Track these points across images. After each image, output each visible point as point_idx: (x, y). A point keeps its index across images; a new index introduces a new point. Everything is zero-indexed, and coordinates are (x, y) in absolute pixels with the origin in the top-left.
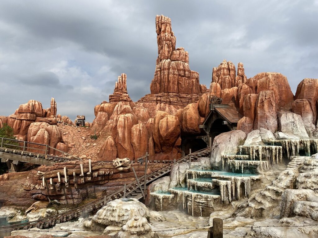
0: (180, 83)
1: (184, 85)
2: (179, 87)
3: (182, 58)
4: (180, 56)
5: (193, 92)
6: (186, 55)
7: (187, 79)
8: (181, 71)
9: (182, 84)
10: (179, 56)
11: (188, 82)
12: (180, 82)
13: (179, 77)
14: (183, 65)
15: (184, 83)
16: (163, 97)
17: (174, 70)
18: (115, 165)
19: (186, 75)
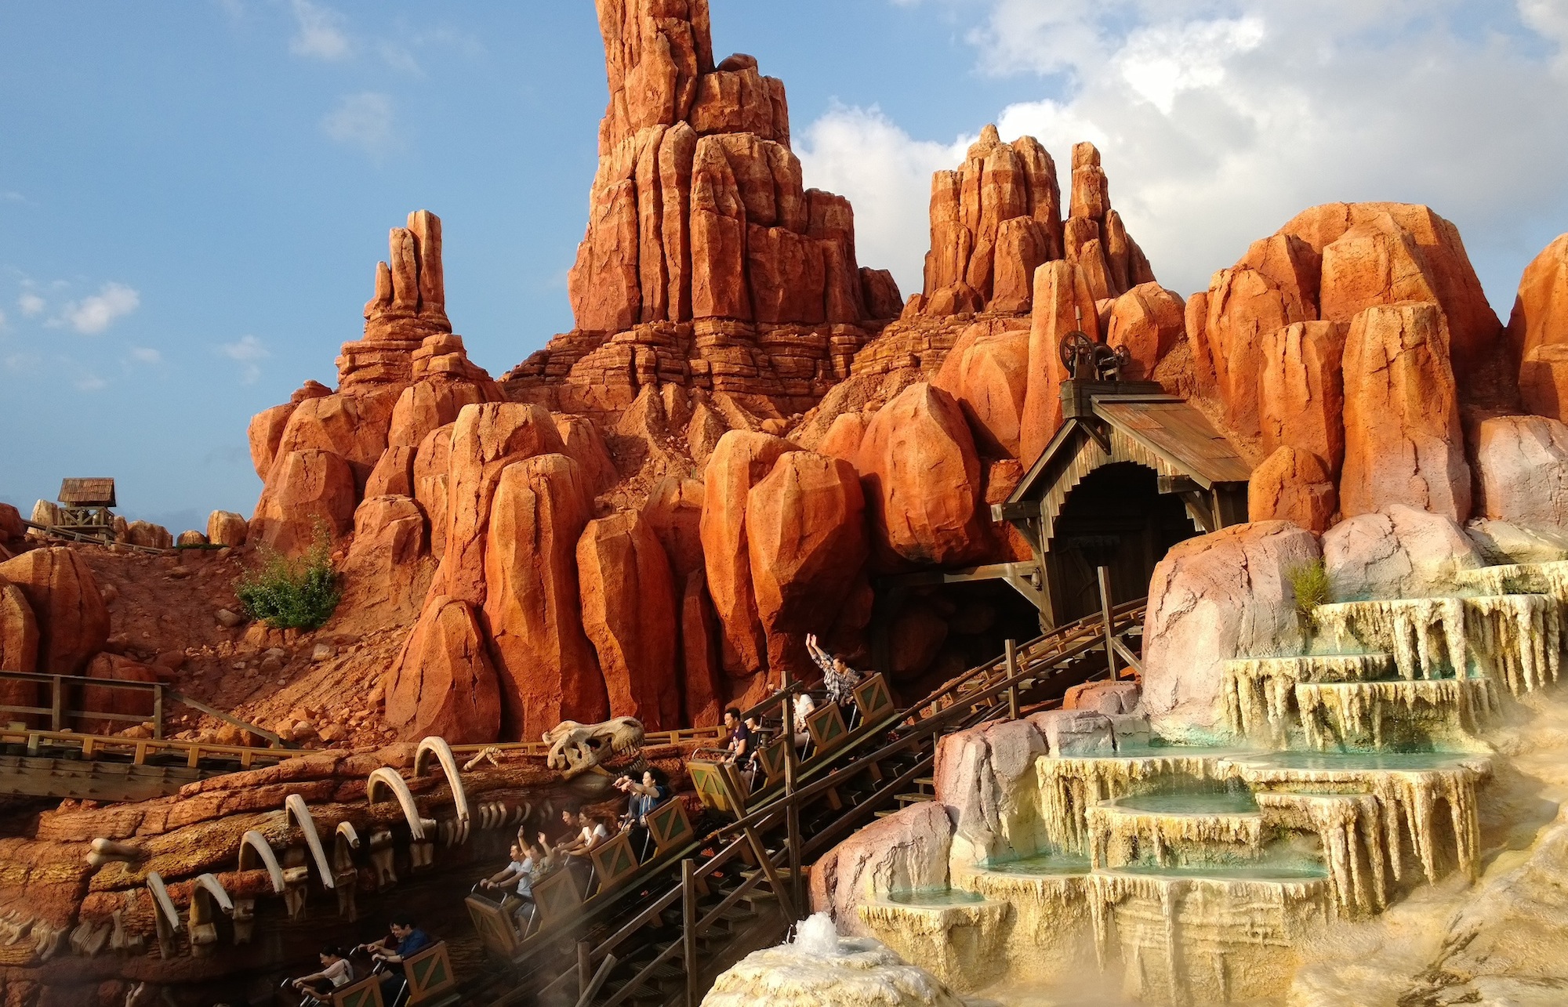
0: (755, 261)
1: (783, 272)
2: (756, 287)
3: (757, 115)
4: (742, 106)
5: (830, 315)
6: (772, 99)
7: (796, 237)
8: (755, 191)
9: (768, 266)
10: (736, 108)
11: (800, 255)
12: (759, 257)
13: (748, 228)
14: (768, 157)
15: (781, 262)
16: (670, 345)
17: (720, 188)
18: (562, 764)
19: (789, 217)
